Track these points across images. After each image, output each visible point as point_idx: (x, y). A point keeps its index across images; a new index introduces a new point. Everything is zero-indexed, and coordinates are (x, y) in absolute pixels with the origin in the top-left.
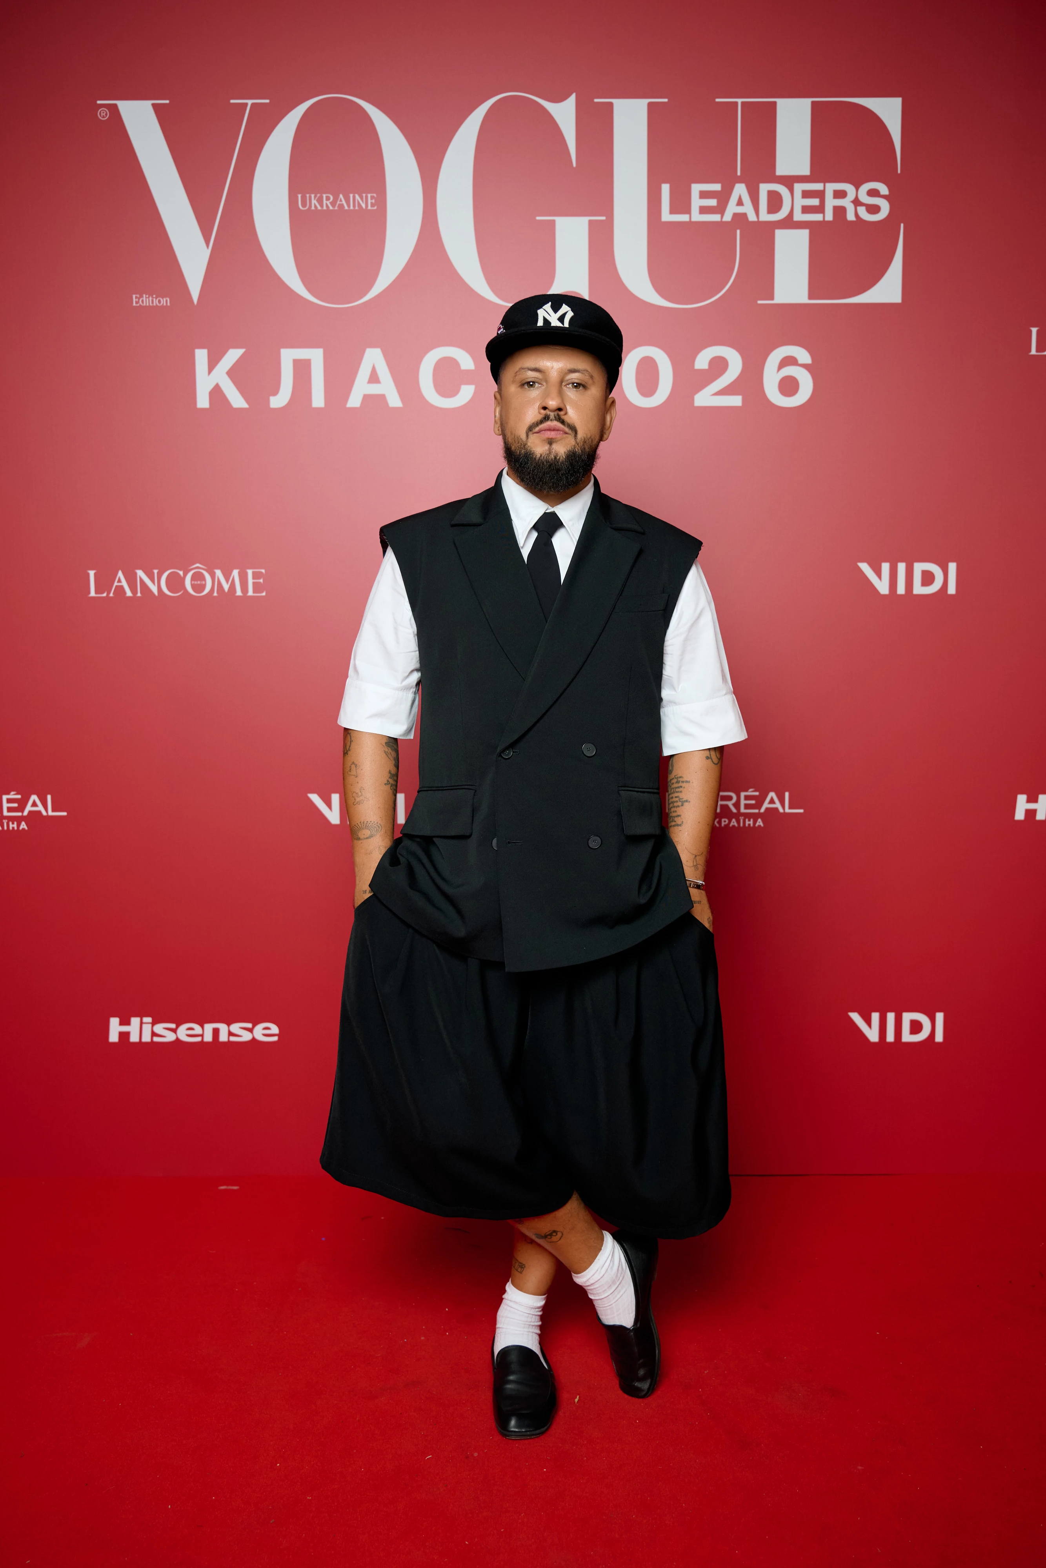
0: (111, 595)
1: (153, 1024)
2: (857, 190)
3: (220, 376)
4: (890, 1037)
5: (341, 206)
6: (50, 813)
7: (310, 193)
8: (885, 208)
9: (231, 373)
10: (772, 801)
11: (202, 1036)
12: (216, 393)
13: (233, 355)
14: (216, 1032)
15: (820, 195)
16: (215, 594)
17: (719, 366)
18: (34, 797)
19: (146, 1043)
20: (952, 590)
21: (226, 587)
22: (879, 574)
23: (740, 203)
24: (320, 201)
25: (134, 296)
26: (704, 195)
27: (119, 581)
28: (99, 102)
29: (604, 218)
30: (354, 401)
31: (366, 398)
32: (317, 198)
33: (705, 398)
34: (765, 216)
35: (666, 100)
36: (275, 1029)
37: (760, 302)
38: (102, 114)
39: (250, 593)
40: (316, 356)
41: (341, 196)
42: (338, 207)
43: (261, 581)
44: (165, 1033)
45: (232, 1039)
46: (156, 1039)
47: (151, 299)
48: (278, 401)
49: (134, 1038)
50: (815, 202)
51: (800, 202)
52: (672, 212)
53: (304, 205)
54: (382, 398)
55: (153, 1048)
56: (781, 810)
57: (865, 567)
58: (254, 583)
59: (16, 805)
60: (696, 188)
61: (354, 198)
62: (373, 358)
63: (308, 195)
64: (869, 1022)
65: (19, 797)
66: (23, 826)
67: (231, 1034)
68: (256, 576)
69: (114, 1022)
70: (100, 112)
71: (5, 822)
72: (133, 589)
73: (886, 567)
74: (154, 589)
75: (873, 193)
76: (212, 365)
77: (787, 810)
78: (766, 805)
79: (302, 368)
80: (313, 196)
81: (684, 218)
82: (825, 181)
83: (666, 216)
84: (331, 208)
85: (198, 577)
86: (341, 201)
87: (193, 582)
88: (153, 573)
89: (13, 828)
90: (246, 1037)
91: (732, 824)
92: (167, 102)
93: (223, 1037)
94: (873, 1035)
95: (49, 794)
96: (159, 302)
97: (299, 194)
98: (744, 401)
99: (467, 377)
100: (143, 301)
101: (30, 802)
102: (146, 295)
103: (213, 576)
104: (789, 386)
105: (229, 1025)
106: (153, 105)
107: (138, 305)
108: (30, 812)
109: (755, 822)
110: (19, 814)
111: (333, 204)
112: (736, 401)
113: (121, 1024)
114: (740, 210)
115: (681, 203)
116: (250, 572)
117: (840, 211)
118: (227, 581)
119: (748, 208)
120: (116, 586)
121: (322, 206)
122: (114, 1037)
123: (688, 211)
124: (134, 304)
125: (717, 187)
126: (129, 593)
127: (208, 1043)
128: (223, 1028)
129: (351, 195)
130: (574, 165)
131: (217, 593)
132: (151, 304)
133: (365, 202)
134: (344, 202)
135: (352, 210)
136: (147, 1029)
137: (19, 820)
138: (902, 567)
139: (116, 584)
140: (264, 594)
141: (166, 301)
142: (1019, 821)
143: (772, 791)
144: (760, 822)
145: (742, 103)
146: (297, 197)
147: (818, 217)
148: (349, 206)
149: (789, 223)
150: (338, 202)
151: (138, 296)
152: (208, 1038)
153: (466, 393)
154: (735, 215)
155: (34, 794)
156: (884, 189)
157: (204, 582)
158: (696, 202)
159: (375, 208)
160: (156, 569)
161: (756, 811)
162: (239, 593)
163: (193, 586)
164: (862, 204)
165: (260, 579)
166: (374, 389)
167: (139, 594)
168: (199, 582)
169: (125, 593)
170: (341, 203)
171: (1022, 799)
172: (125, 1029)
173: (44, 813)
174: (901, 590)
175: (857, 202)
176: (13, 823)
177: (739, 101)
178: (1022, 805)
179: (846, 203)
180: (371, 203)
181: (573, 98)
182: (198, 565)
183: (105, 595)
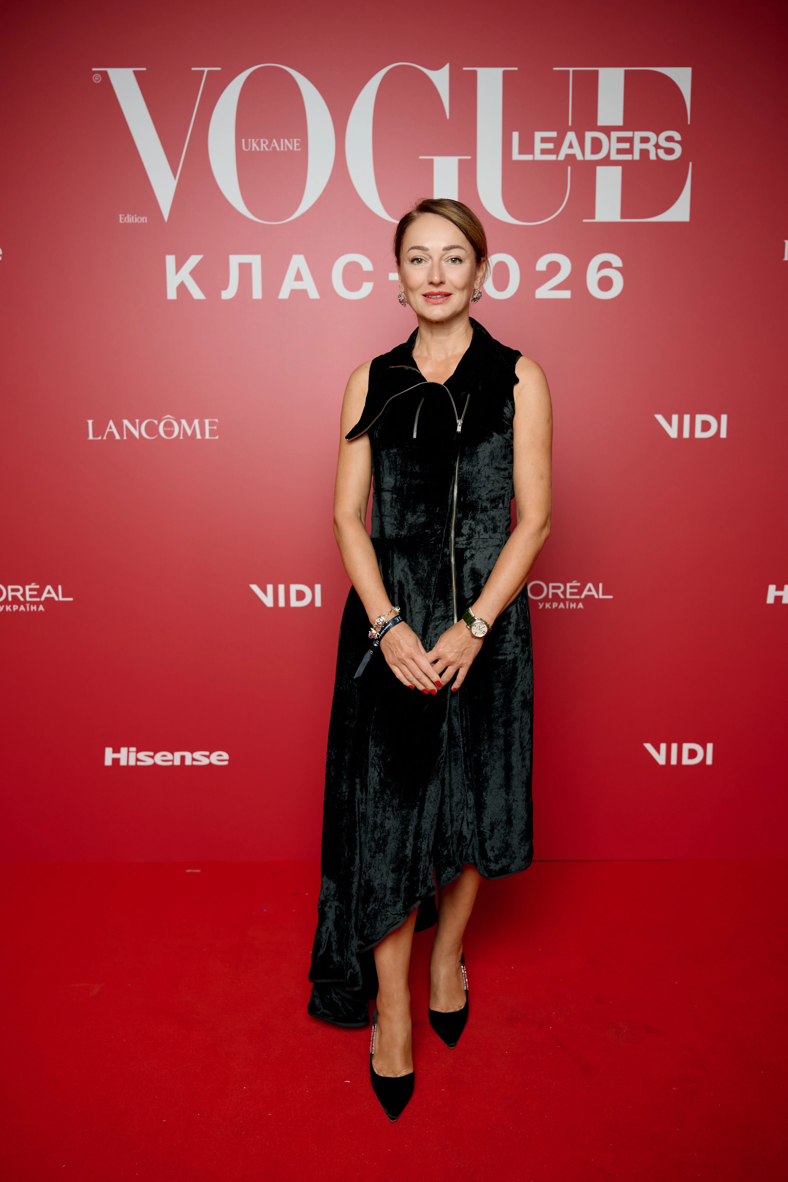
0: (105, 438)
1: (137, 752)
2: (658, 136)
3: (185, 276)
4: (674, 761)
5: (274, 148)
6: (61, 599)
7: (251, 138)
8: (678, 150)
9: (194, 273)
10: (590, 590)
11: (173, 761)
12: (182, 288)
13: (194, 260)
14: (183, 758)
15: (630, 140)
16: (181, 438)
17: (554, 268)
18: (49, 587)
19: (132, 767)
20: (723, 435)
21: (189, 432)
22: (670, 423)
23: (571, 146)
24: (259, 144)
25: (120, 216)
26: (544, 140)
27: (111, 428)
28: (94, 69)
29: (469, 157)
30: (284, 294)
31: (293, 292)
32: (256, 142)
33: (543, 292)
34: (589, 156)
35: (516, 69)
36: (226, 756)
37: (585, 221)
38: (96, 79)
39: (207, 436)
40: (255, 261)
41: (274, 141)
42: (272, 149)
43: (215, 428)
44: (146, 759)
45: (195, 763)
46: (139, 763)
47: (133, 217)
48: (228, 294)
49: (123, 763)
50: (626, 146)
51: (615, 146)
52: (521, 152)
53: (247, 147)
54: (304, 292)
55: (137, 770)
56: (596, 596)
57: (660, 418)
58: (210, 430)
59: (35, 593)
60: (538, 135)
61: (284, 142)
62: (298, 262)
63: (249, 140)
64: (658, 750)
65: (38, 587)
66: (41, 608)
67: (193, 759)
68: (211, 424)
69: (109, 751)
70: (95, 77)
71: (28, 605)
72: (121, 434)
73: (675, 418)
74: (136, 434)
75: (669, 139)
76: (179, 267)
77: (601, 596)
78: (585, 593)
79: (245, 270)
80: (253, 140)
81: (528, 157)
82: (634, 130)
83: (516, 156)
84: (267, 149)
85: (168, 425)
86: (274, 144)
87: (165, 429)
88: (135, 422)
89: (34, 610)
90: (205, 762)
91: (560, 607)
92: (144, 69)
93: (188, 762)
94: (661, 759)
95: (60, 584)
96: (139, 220)
97: (243, 139)
98: (572, 294)
99: (368, 276)
100: (127, 219)
101: (46, 591)
102: (129, 214)
103: (180, 424)
104: (605, 284)
105: (192, 752)
106: (135, 72)
107: (123, 222)
108: (46, 598)
109: (577, 605)
110: (38, 599)
111: (269, 146)
112: (566, 294)
113: (114, 752)
114: (571, 151)
115: (527, 147)
116: (207, 421)
117: (644, 153)
118: (190, 428)
119: (576, 151)
120: (108, 432)
121: (259, 146)
122: (108, 762)
123: (531, 152)
124: (121, 221)
125: (554, 134)
126: (118, 437)
127: (177, 766)
128: (188, 755)
129: (282, 140)
130: (448, 117)
131: (183, 436)
132: (133, 221)
133: (292, 145)
134: (276, 145)
135: (282, 151)
136: (133, 756)
137: (38, 604)
138: (687, 418)
139: (108, 430)
140: (217, 437)
141: (145, 219)
142: (770, 605)
143: (590, 582)
144: (581, 606)
145: (574, 71)
146: (241, 142)
147: (628, 157)
148: (280, 147)
149: (607, 161)
150: (272, 145)
151: (123, 215)
152: (177, 762)
153: (367, 288)
154: (568, 156)
155: (49, 584)
156: (677, 136)
157: (173, 429)
158: (538, 146)
159: (300, 149)
160: (137, 418)
161: (578, 597)
162: (199, 437)
163: (165, 432)
164: (661, 148)
165: (214, 426)
166: (299, 286)
167: (125, 438)
168: (169, 429)
169: (114, 436)
170: (274, 146)
171: (772, 588)
172: (116, 756)
173: (56, 599)
174: (686, 434)
175: (657, 146)
176: (33, 606)
177: (571, 69)
178: (772, 592)
179: (650, 146)
180: (297, 146)
181: (447, 67)
182: (168, 416)
183: (100, 438)
